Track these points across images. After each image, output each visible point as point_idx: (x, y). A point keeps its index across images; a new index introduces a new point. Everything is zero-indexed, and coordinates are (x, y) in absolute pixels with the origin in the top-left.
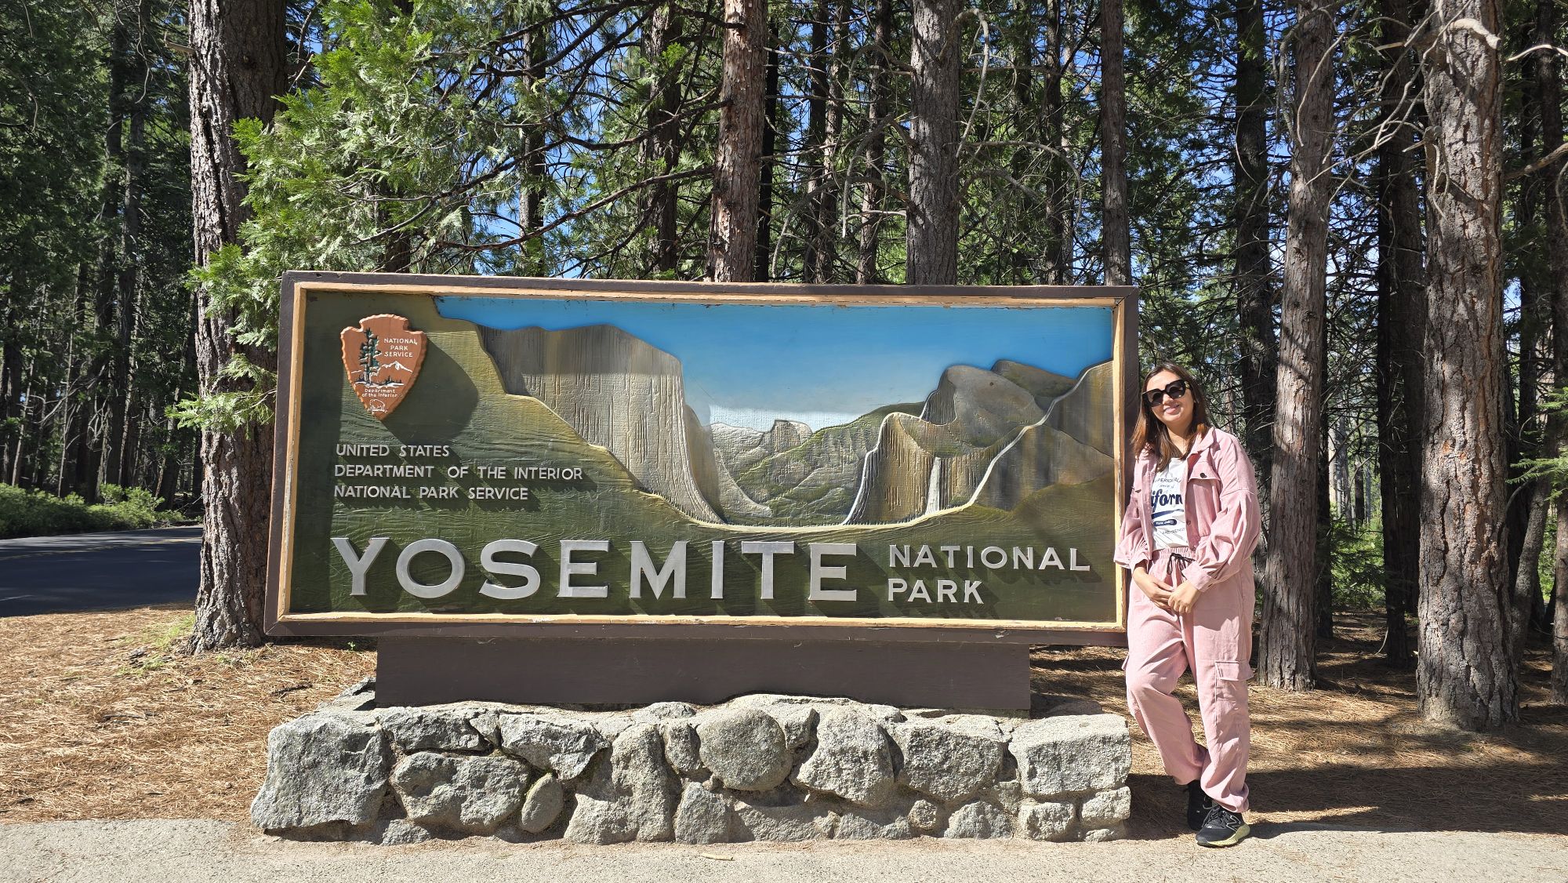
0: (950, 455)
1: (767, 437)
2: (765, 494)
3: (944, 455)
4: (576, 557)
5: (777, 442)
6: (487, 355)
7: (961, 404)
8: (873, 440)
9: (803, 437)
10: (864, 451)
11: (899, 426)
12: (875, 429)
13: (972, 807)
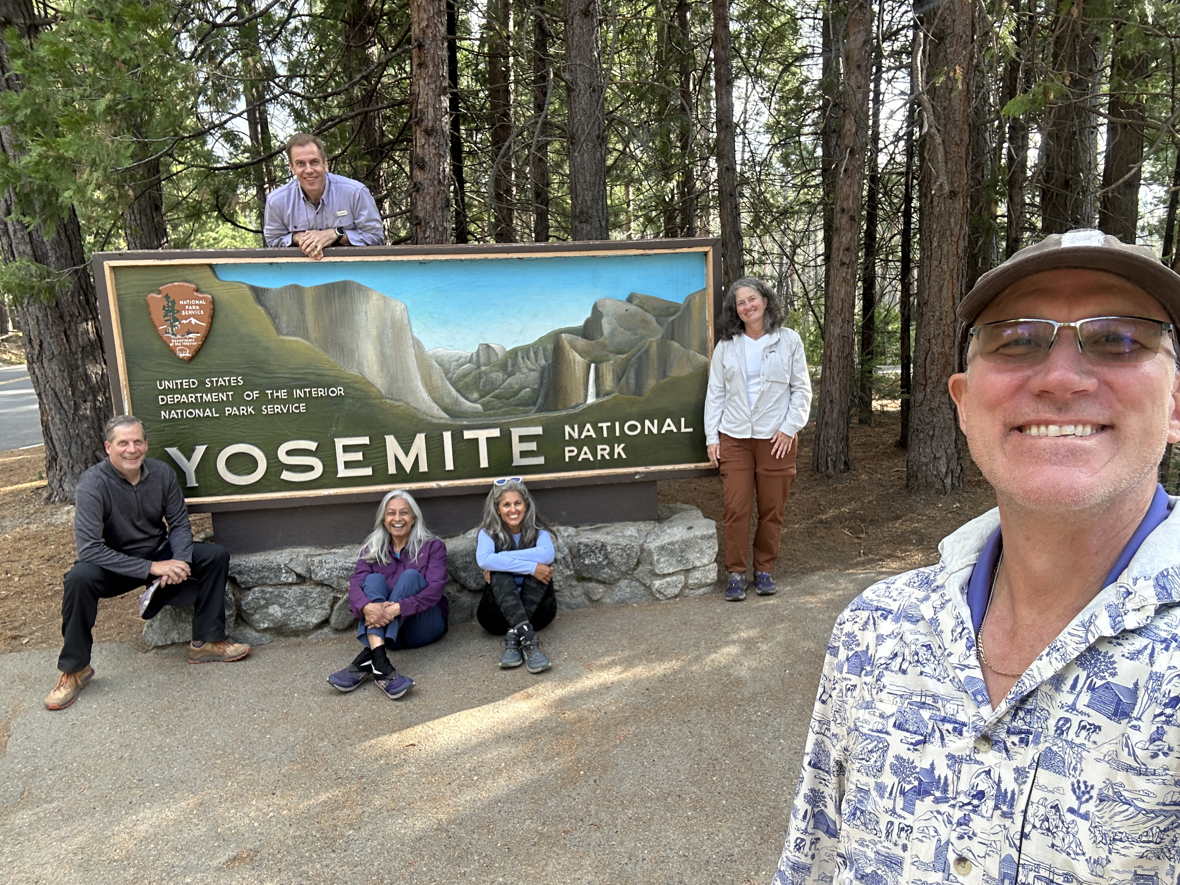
0: (601, 362)
1: (475, 357)
2: (475, 395)
3: (598, 362)
4: (347, 449)
5: (482, 360)
6: (260, 308)
7: (606, 326)
8: (550, 353)
9: (500, 355)
10: (543, 362)
11: (566, 344)
12: (550, 347)
13: (623, 583)
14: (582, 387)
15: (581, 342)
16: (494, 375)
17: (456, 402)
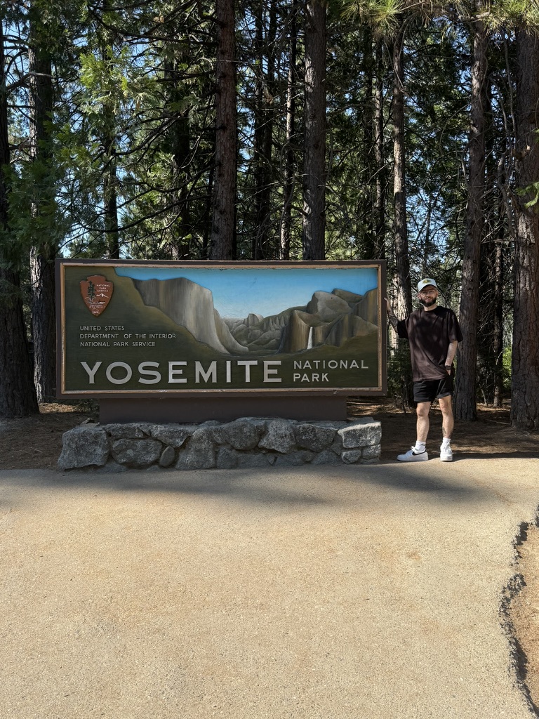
0: (316, 326)
1: (246, 321)
2: (245, 342)
3: (314, 326)
4: (175, 367)
5: (250, 322)
6: (136, 290)
7: (320, 306)
8: (287, 321)
9: (260, 320)
10: (283, 325)
11: (297, 315)
12: (288, 317)
13: (324, 453)
14: (304, 340)
15: (305, 315)
16: (256, 331)
17: (234, 346)
